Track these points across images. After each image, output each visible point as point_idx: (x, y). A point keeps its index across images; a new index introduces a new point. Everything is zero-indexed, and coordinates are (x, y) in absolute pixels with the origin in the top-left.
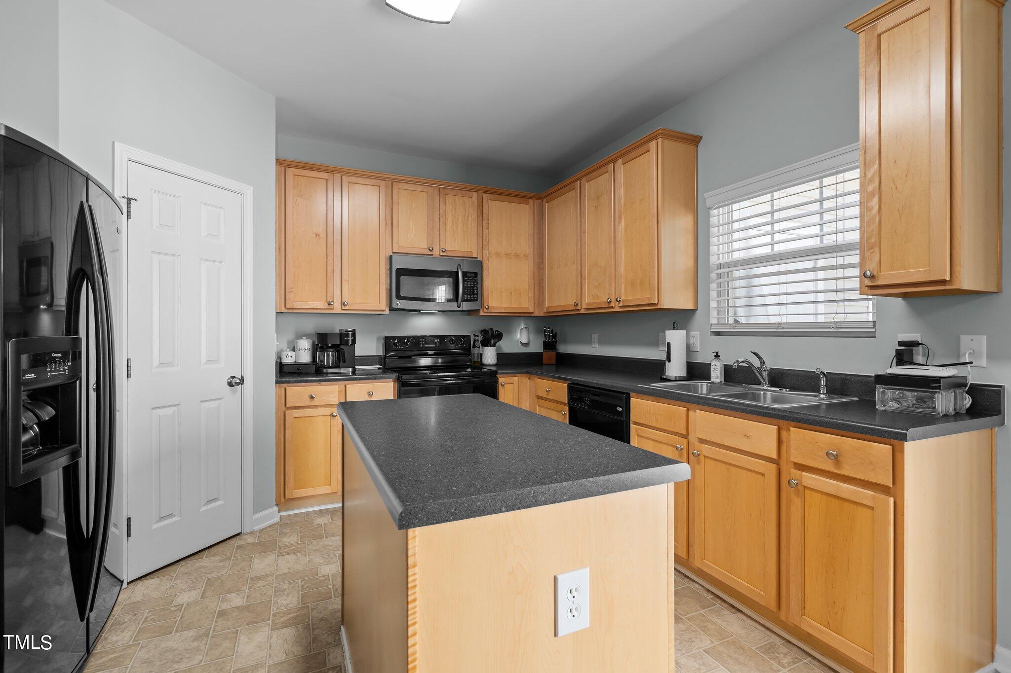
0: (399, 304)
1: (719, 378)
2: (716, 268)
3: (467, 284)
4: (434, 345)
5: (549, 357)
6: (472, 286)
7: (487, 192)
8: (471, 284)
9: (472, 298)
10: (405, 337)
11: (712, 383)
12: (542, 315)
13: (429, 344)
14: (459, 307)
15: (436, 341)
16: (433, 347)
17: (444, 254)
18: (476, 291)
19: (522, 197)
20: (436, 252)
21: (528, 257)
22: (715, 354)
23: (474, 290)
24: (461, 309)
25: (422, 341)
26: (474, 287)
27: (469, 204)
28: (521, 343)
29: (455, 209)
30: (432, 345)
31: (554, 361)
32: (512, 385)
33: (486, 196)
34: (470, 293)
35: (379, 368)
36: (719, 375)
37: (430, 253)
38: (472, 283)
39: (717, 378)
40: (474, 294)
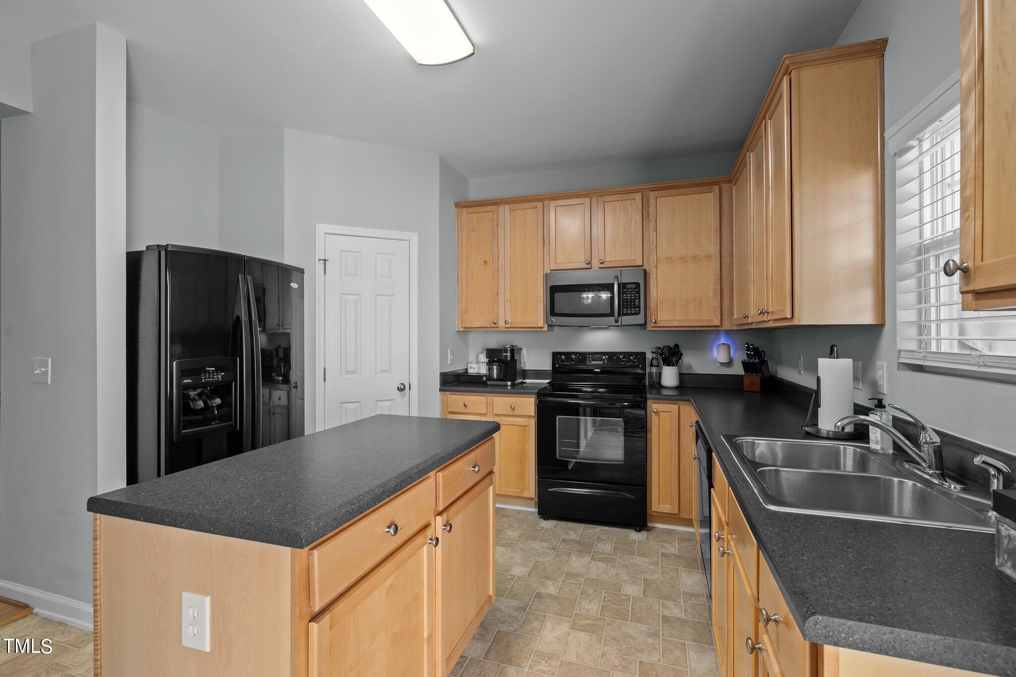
0: (554, 319)
1: (879, 443)
3: (627, 296)
4: (601, 362)
5: (754, 382)
6: (633, 298)
7: (653, 190)
8: (631, 296)
9: (633, 312)
10: (571, 353)
11: (868, 449)
12: (735, 328)
13: (598, 361)
14: (616, 322)
15: (604, 357)
16: (600, 364)
17: (603, 266)
18: (637, 303)
19: (702, 185)
20: (596, 264)
21: (711, 257)
22: (876, 402)
23: (634, 302)
24: (619, 324)
25: (589, 358)
26: (635, 299)
27: (632, 207)
28: (720, 363)
29: (616, 216)
30: (599, 362)
31: (757, 388)
32: (669, 414)
33: (652, 195)
34: (631, 304)
35: (548, 383)
36: (879, 439)
37: (589, 266)
38: (633, 295)
39: (877, 443)
40: (635, 307)
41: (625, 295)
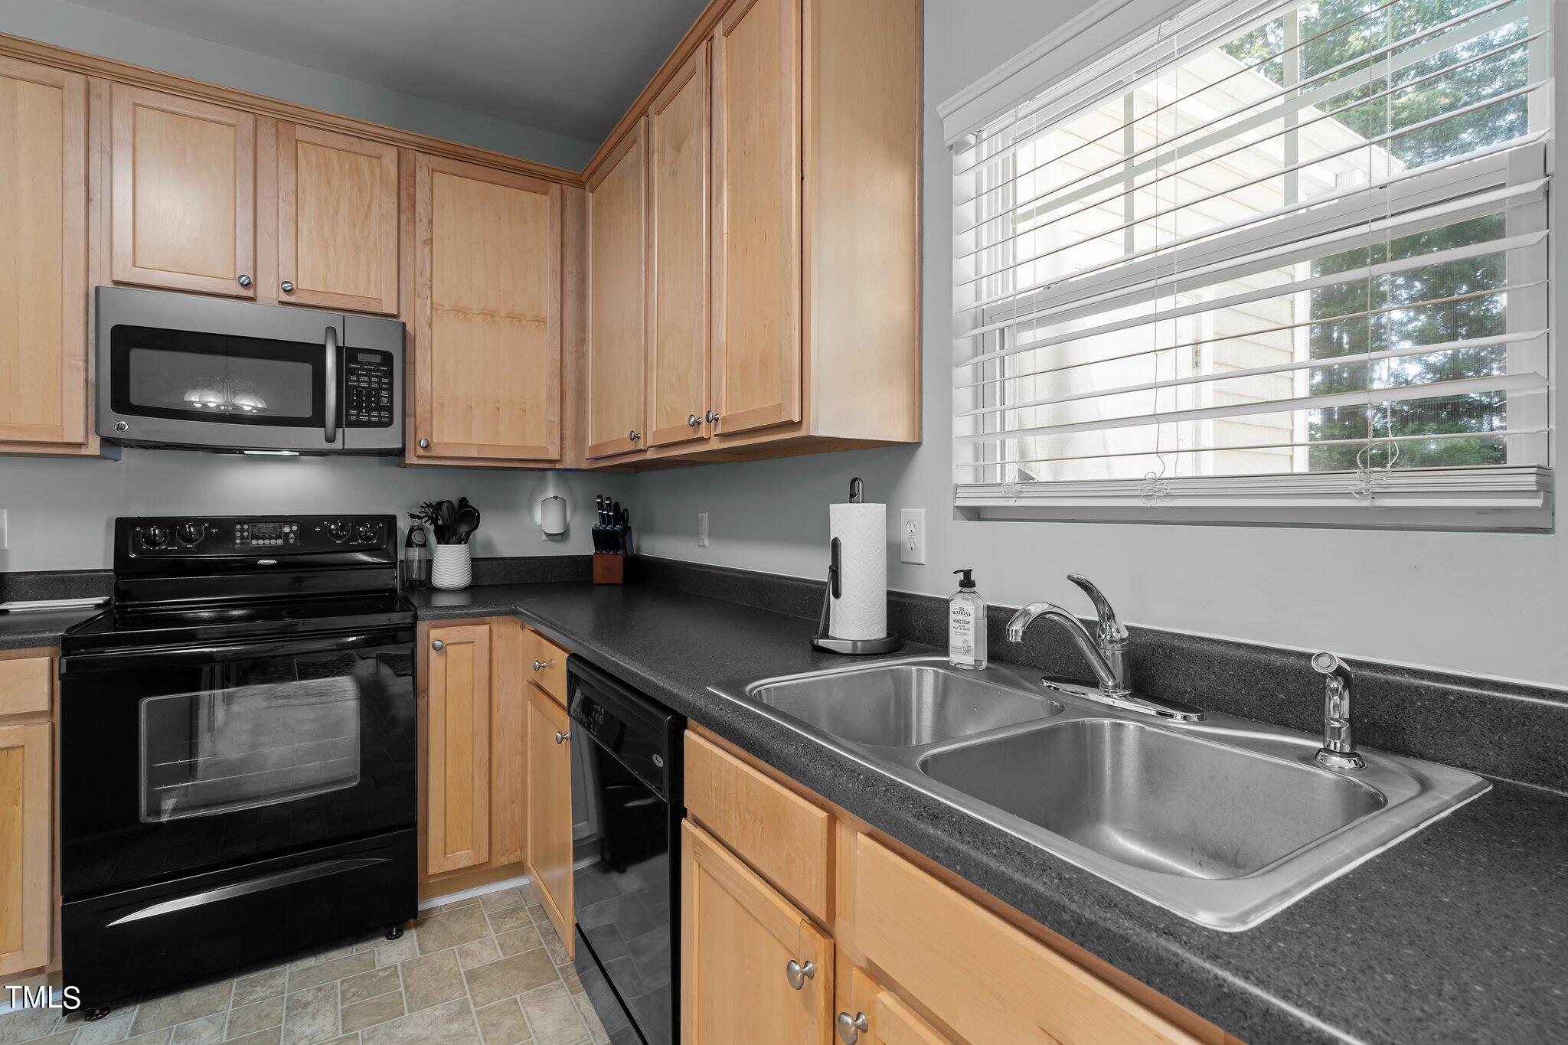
0: (129, 426)
1: (972, 652)
2: (969, 323)
3: (358, 381)
4: (280, 542)
5: (611, 566)
6: (375, 386)
7: (427, 150)
8: (370, 382)
9: (375, 419)
10: (183, 521)
11: (955, 668)
12: (585, 466)
13: (270, 539)
14: (331, 439)
15: (287, 529)
16: (277, 547)
17: (292, 299)
18: (385, 400)
19: (527, 175)
20: (268, 289)
21: (545, 323)
22: (961, 576)
23: (378, 396)
24: (337, 445)
25: (242, 531)
26: (379, 390)
27: (373, 175)
28: (548, 535)
29: (329, 183)
30: (273, 542)
31: (618, 577)
32: (470, 645)
33: (423, 163)
34: (369, 402)
35: (98, 606)
36: (972, 644)
37: (249, 293)
38: (374, 379)
39: (967, 651)
40: (379, 408)
41: (354, 378)
